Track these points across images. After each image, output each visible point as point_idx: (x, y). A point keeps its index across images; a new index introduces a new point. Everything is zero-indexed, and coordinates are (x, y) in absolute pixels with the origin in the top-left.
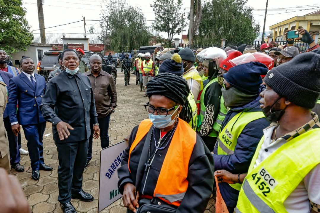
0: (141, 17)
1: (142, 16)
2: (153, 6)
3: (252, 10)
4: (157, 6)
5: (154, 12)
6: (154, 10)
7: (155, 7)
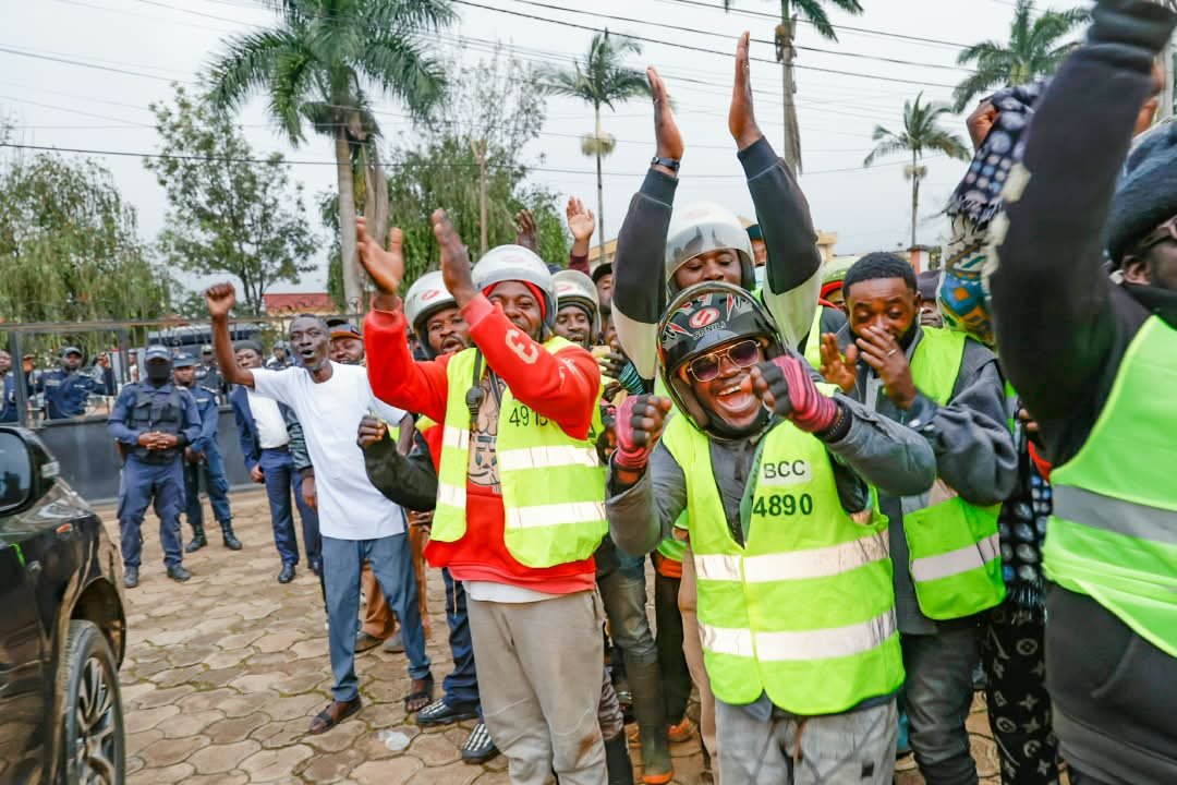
0: (108, 207)
1: (113, 200)
2: (158, 167)
3: (555, 197)
4: (173, 167)
5: (163, 191)
6: (163, 183)
7: (169, 171)
